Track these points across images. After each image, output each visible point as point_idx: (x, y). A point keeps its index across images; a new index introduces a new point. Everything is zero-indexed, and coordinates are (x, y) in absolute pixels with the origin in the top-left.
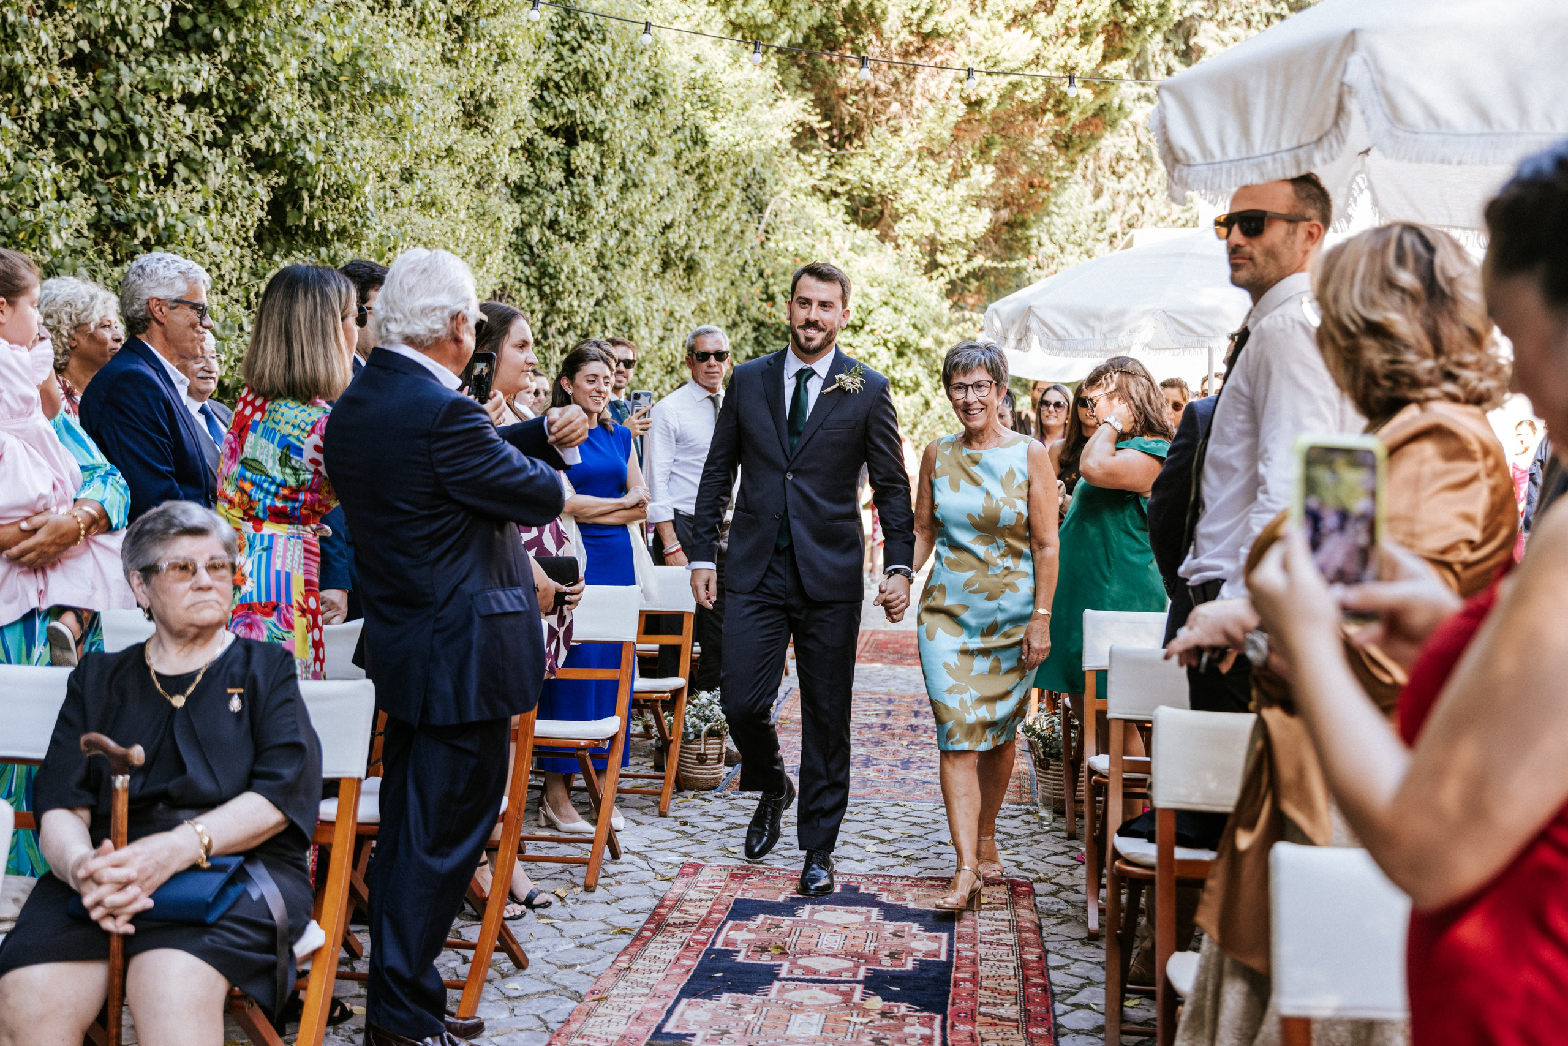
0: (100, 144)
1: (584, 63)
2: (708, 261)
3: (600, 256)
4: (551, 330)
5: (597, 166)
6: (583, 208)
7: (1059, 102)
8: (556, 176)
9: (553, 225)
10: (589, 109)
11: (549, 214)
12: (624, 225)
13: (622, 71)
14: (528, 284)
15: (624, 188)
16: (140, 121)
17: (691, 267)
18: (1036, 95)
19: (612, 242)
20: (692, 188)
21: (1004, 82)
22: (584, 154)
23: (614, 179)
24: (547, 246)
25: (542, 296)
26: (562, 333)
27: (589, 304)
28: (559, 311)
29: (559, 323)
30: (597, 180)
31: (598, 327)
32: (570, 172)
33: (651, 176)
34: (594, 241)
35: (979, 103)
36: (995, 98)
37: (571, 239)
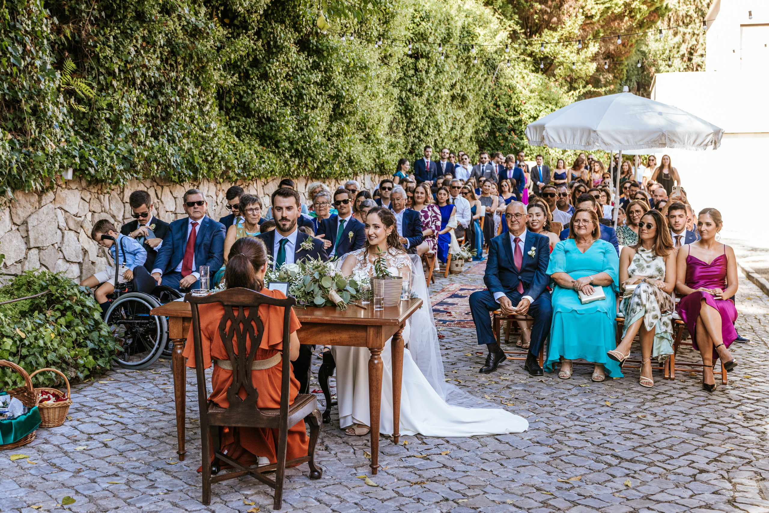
0: (294, 99)
1: (422, 30)
2: (470, 96)
3: (428, 100)
4: (410, 129)
5: (427, 67)
6: (421, 83)
7: (630, 12)
8: (412, 72)
9: (410, 90)
10: (423, 46)
11: (409, 87)
12: (436, 88)
13: (436, 30)
14: (401, 112)
15: (437, 73)
16: (304, 92)
17: (464, 98)
18: (619, 10)
19: (432, 95)
20: (464, 68)
21: (602, 7)
22: (422, 63)
23: (432, 72)
24: (408, 98)
25: (406, 117)
26: (413, 130)
27: (423, 119)
28: (412, 122)
29: (412, 126)
30: (427, 72)
31: (427, 127)
32: (416, 70)
33: (447, 68)
34: (426, 95)
35: (592, 17)
36: (599, 15)
37: (416, 95)
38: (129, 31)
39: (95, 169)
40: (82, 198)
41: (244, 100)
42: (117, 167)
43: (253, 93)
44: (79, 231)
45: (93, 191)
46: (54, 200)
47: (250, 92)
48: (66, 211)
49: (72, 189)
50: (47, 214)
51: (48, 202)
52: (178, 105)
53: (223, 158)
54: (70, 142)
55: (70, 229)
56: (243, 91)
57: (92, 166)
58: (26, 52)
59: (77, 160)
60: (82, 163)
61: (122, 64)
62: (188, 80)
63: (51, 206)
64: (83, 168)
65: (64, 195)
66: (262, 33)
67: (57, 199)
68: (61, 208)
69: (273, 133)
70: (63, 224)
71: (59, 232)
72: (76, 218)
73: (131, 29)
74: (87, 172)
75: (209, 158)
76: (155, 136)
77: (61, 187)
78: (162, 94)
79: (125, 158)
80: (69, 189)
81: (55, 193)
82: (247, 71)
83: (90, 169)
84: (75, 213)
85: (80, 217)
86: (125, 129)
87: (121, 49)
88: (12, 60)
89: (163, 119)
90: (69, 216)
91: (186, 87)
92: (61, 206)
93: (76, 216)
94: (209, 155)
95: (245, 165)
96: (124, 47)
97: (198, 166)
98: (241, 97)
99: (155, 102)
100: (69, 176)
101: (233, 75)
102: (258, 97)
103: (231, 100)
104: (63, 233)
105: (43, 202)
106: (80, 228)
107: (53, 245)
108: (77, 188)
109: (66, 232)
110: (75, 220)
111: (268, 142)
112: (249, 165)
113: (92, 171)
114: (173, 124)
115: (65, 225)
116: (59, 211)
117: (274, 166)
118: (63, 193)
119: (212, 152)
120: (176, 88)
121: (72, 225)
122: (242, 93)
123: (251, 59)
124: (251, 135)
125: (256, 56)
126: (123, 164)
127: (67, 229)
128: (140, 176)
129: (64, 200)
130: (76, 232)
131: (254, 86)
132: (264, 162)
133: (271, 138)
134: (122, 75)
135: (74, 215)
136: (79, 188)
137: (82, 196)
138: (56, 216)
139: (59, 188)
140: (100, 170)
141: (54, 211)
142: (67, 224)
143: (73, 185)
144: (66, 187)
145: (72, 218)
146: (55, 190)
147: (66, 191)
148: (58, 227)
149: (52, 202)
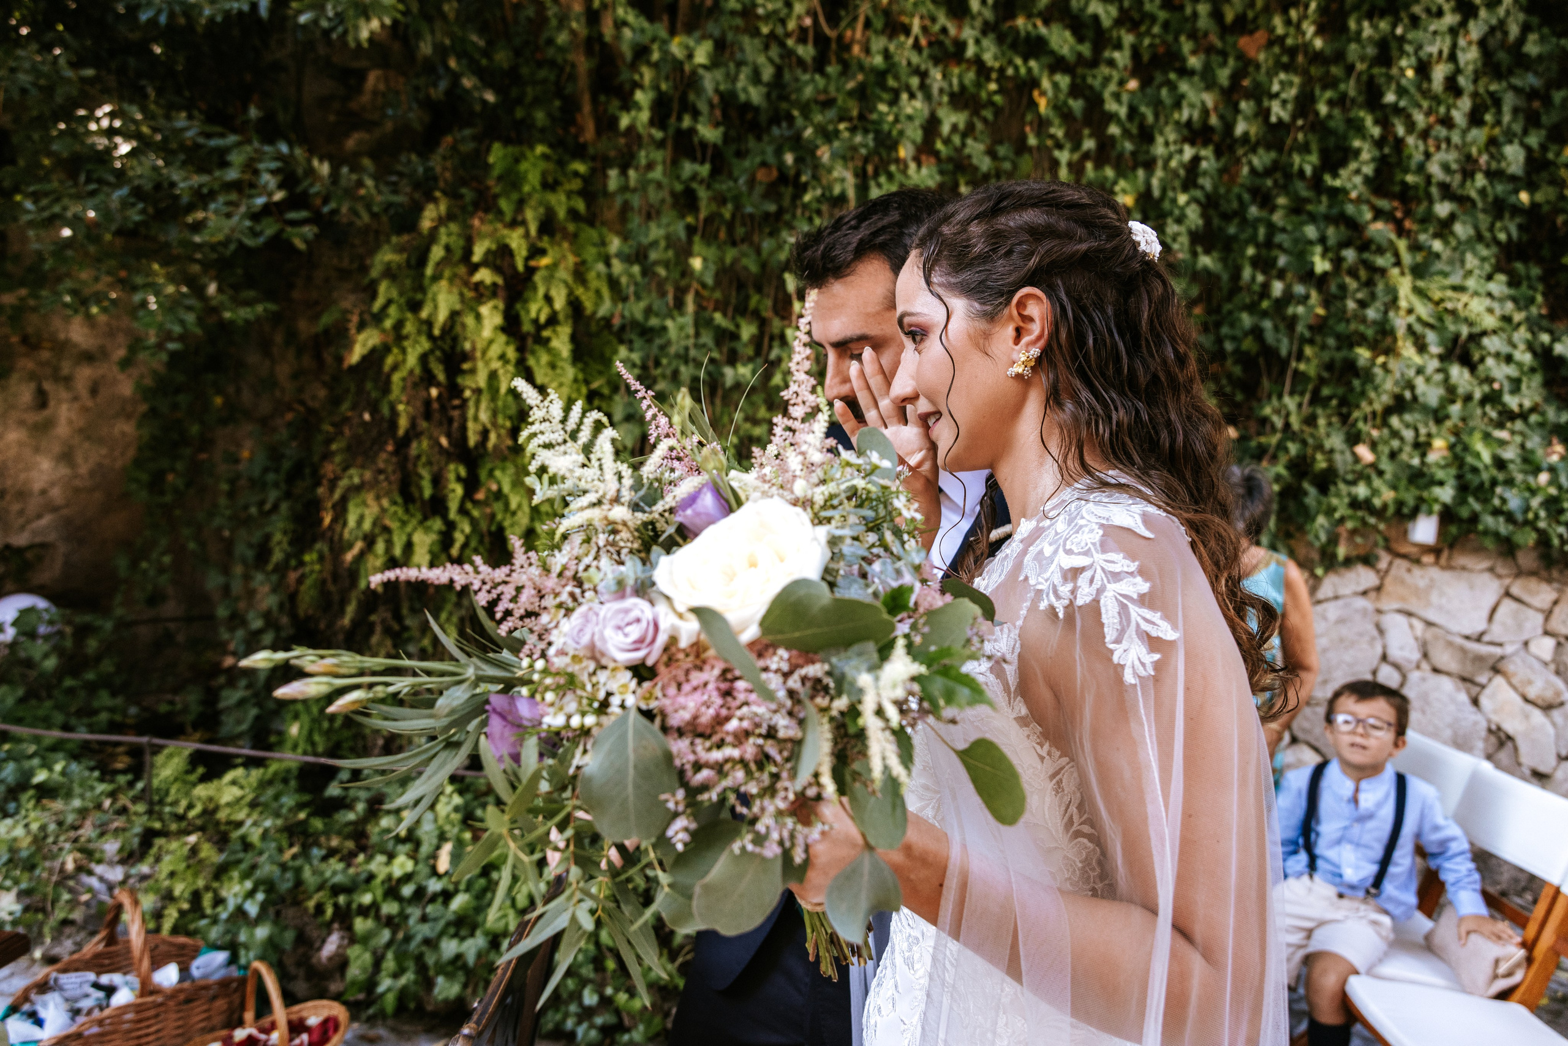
40: (1508, 594)
44: (1482, 679)
46: (1379, 589)
48: (1429, 624)
49: (1464, 568)
50: (1341, 621)
51: (1347, 592)
54: (1466, 448)
55: (1436, 670)
57: (1496, 512)
58: (1355, 240)
59: (1447, 493)
60: (1461, 500)
63: (1361, 603)
64: (1466, 513)
65: (1422, 583)
67: (1389, 587)
68: (1408, 614)
70: (1405, 653)
72: (1473, 645)
74: (1481, 527)
77: (1415, 561)
80: (1449, 567)
81: (1383, 575)
83: (1491, 519)
84: (1468, 631)
85: (1500, 645)
88: (1283, 261)
90: (1437, 638)
92: (1409, 607)
93: (1479, 639)
100: (1425, 530)
104: (1404, 676)
105: (1326, 591)
106: (1488, 673)
108: (1491, 570)
109: (1416, 675)
110: (1468, 651)
113: (1497, 523)
115: (1416, 656)
116: (1396, 621)
118: (1428, 575)
121: (1444, 658)
127: (1426, 666)
129: (1421, 593)
130: (1464, 680)
135: (1467, 638)
136: (1500, 570)
137: (1515, 590)
138: (1381, 631)
139: (1401, 565)
140: (1542, 525)
141: (1376, 617)
142: (1425, 655)
143: (1462, 560)
144: (1437, 562)
145: (1450, 644)
146: (1383, 565)
147: (1435, 573)
148: (1384, 658)
149: (1365, 593)
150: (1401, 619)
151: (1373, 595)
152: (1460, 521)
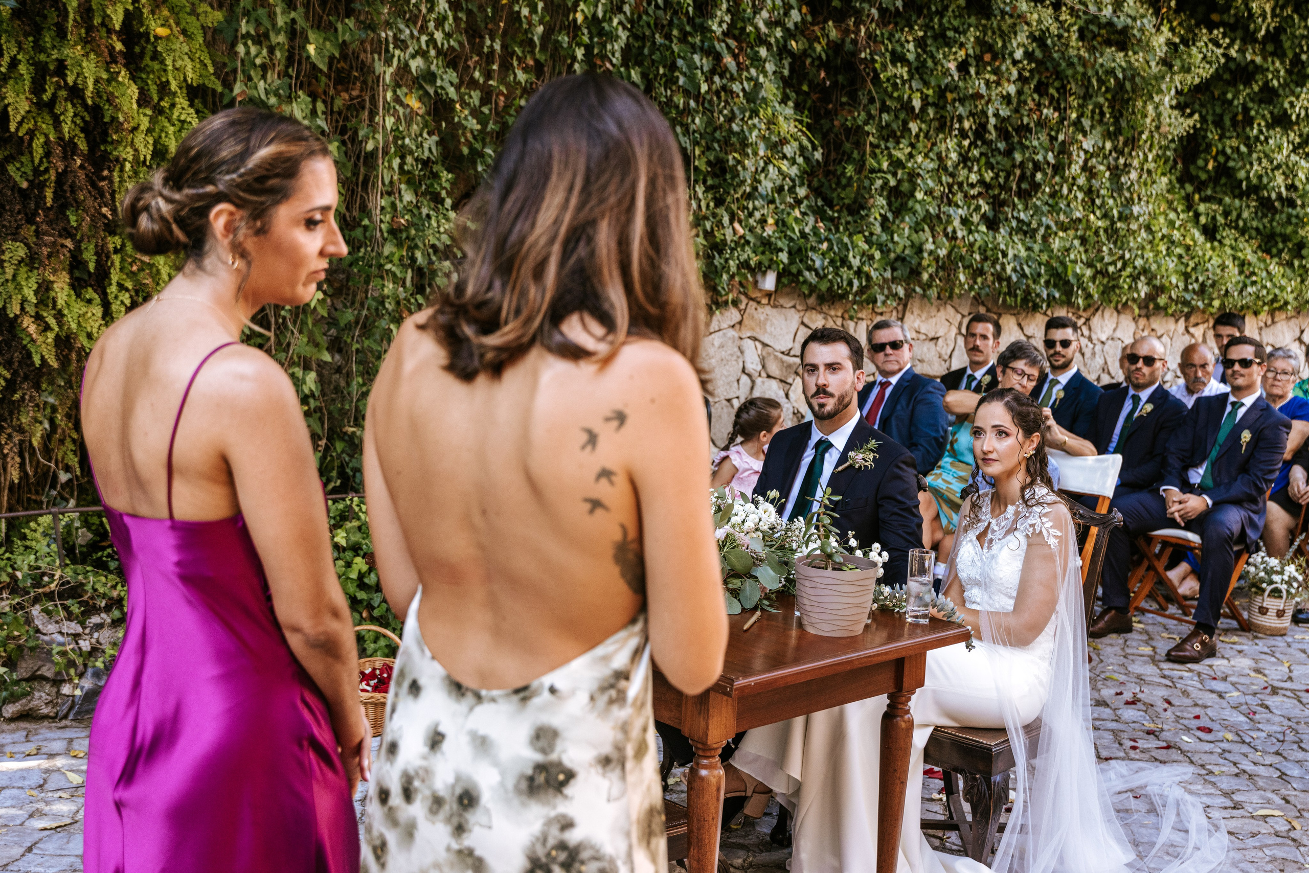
38: (950, 34)
39: (817, 274)
40: (803, 323)
41: (1231, 164)
42: (874, 274)
43: (1250, 153)
44: (790, 380)
45: (832, 313)
46: (740, 323)
47: (1243, 149)
48: (765, 345)
49: (782, 306)
50: (722, 346)
51: (724, 325)
52: (1058, 169)
53: (1145, 271)
54: (784, 224)
55: (769, 376)
56: (1231, 147)
57: (809, 269)
58: (718, 69)
59: (784, 257)
60: (792, 261)
61: (930, 92)
62: (1086, 123)
63: (732, 333)
64: (794, 270)
65: (762, 318)
66: (1283, 37)
67: (746, 321)
68: (755, 339)
69: (1289, 229)
70: (753, 365)
71: (745, 379)
72: (785, 358)
73: (956, 30)
74: (801, 279)
75: (1111, 269)
76: (992, 224)
77: (759, 303)
78: (1024, 148)
79: (901, 259)
80: (775, 306)
81: (742, 312)
82: (1246, 110)
83: (807, 274)
84: (783, 349)
86: (918, 207)
87: (930, 63)
88: (682, 81)
89: (1021, 194)
90: (769, 354)
91: (1080, 137)
92: (755, 335)
93: (788, 354)
94: (1114, 263)
95: (1203, 285)
96: (936, 62)
97: (1073, 280)
98: (1228, 158)
99: (1006, 162)
100: (769, 282)
101: (1191, 115)
102: (1259, 160)
103: (1207, 164)
104: (753, 382)
105: (714, 326)
106: (793, 376)
107: (729, 400)
108: (794, 307)
109: (759, 381)
110: (782, 362)
111: (1281, 245)
112: (1213, 285)
113: (810, 276)
114: (1039, 203)
115: (759, 367)
116: (749, 345)
117: (1277, 291)
118: (764, 312)
119: (1122, 257)
120: (1056, 139)
121: (774, 369)
122: (1229, 151)
123: (1256, 88)
124: (1243, 232)
125: (1266, 83)
126: (894, 269)
127: (764, 374)
128: (933, 292)
129: (762, 325)
130: (781, 381)
131: (1257, 138)
132: (1254, 283)
133: (1286, 239)
134: (931, 112)
135: (783, 353)
136: (798, 307)
137: (806, 320)
138: (742, 352)
139: (752, 304)
140: (830, 277)
141: (738, 342)
142: (764, 367)
143: (782, 301)
144: (769, 304)
145: (776, 357)
146: (742, 307)
147: (768, 309)
148: (743, 371)
149: (733, 326)
150: (750, 342)
151: (738, 326)
152: (790, 273)
